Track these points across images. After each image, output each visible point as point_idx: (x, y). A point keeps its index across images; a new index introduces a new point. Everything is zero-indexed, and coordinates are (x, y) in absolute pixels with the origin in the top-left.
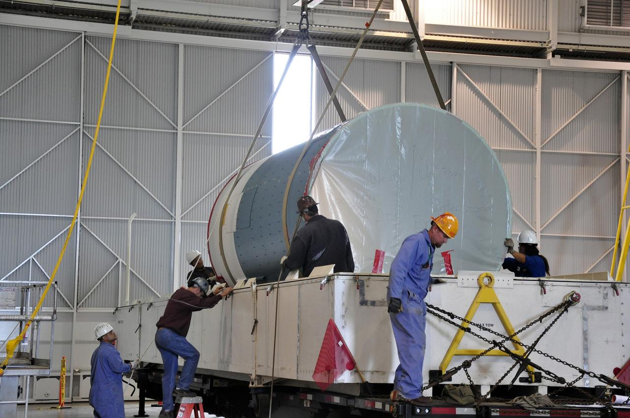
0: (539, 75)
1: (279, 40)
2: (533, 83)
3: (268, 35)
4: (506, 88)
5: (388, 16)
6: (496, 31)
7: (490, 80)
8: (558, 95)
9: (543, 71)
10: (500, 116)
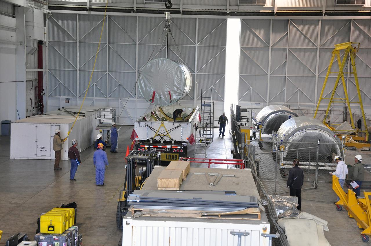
0: (320, 22)
1: (229, 15)
2: (318, 24)
3: (225, 14)
4: (308, 27)
5: (264, 5)
6: (304, 8)
7: (302, 24)
8: (327, 28)
9: (322, 20)
10: (305, 37)
